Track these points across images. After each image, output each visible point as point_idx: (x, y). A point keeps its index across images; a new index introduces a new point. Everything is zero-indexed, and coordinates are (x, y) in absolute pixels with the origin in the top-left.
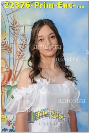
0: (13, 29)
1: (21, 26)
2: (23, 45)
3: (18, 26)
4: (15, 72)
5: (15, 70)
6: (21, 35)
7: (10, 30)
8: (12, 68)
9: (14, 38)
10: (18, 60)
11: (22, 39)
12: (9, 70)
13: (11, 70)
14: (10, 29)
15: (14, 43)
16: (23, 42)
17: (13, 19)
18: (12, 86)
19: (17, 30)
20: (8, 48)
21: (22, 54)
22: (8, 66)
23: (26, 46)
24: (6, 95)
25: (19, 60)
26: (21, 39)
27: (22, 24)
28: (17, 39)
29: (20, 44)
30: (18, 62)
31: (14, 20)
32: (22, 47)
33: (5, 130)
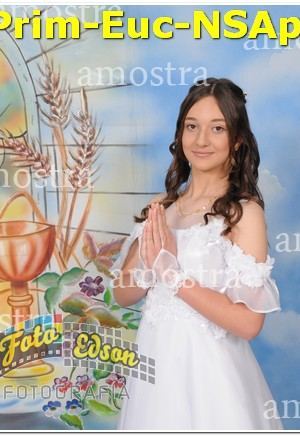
0: (47, 102)
1: (71, 91)
2: (83, 146)
3: (65, 92)
4: (64, 231)
5: (65, 223)
6: (77, 119)
7: (38, 106)
8: (53, 220)
9: (53, 127)
10: (72, 194)
11: (79, 129)
12: (45, 227)
13: (52, 228)
14: (37, 103)
15: (56, 142)
16: (85, 137)
17: (46, 72)
18: (61, 274)
19: (61, 102)
20: (38, 160)
22: (40, 216)
23: (93, 147)
24: (43, 303)
25: (76, 192)
26: (76, 130)
27: (76, 84)
28: (64, 132)
29: (73, 145)
30: (74, 201)
31: (50, 74)
32: (81, 154)
33: (52, 405)
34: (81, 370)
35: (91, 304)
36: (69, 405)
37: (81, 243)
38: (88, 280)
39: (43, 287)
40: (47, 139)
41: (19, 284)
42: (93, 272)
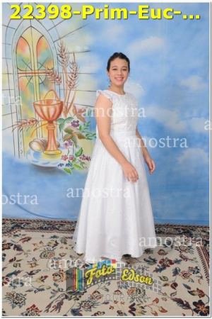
0: (61, 57)
1: (69, 53)
2: (73, 73)
3: (67, 53)
4: (66, 103)
5: (66, 101)
6: (71, 63)
7: (58, 59)
8: (62, 100)
9: (63, 66)
10: (69, 91)
12: (60, 102)
13: (62, 103)
14: (57, 57)
15: (64, 72)
16: (74, 70)
18: (65, 119)
19: (65, 57)
20: (57, 78)
21: (73, 83)
22: (58, 98)
23: (77, 74)
24: (59, 130)
26: (71, 67)
27: (71, 50)
28: (66, 68)
29: (70, 73)
30: (70, 93)
31: (62, 47)
32: (72, 76)
33: (61, 165)
34: (71, 153)
35: (75, 130)
36: (67, 165)
37: (72, 108)
38: (74, 121)
39: (59, 123)
40: (61, 70)
41: (51, 122)
42: (76, 119)
